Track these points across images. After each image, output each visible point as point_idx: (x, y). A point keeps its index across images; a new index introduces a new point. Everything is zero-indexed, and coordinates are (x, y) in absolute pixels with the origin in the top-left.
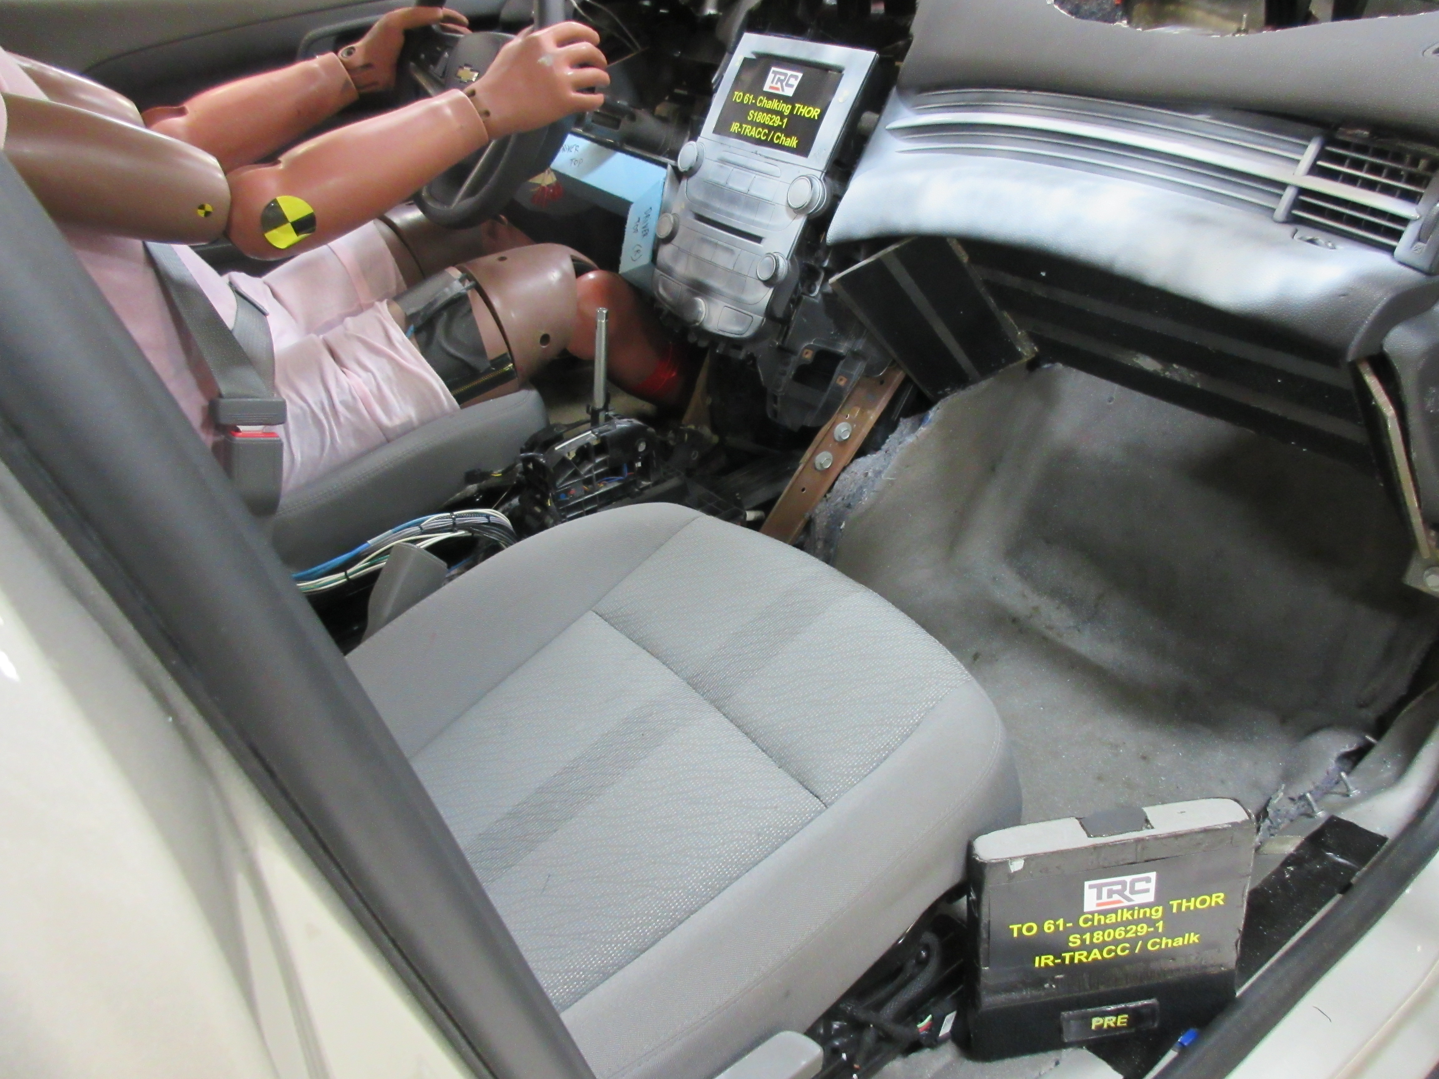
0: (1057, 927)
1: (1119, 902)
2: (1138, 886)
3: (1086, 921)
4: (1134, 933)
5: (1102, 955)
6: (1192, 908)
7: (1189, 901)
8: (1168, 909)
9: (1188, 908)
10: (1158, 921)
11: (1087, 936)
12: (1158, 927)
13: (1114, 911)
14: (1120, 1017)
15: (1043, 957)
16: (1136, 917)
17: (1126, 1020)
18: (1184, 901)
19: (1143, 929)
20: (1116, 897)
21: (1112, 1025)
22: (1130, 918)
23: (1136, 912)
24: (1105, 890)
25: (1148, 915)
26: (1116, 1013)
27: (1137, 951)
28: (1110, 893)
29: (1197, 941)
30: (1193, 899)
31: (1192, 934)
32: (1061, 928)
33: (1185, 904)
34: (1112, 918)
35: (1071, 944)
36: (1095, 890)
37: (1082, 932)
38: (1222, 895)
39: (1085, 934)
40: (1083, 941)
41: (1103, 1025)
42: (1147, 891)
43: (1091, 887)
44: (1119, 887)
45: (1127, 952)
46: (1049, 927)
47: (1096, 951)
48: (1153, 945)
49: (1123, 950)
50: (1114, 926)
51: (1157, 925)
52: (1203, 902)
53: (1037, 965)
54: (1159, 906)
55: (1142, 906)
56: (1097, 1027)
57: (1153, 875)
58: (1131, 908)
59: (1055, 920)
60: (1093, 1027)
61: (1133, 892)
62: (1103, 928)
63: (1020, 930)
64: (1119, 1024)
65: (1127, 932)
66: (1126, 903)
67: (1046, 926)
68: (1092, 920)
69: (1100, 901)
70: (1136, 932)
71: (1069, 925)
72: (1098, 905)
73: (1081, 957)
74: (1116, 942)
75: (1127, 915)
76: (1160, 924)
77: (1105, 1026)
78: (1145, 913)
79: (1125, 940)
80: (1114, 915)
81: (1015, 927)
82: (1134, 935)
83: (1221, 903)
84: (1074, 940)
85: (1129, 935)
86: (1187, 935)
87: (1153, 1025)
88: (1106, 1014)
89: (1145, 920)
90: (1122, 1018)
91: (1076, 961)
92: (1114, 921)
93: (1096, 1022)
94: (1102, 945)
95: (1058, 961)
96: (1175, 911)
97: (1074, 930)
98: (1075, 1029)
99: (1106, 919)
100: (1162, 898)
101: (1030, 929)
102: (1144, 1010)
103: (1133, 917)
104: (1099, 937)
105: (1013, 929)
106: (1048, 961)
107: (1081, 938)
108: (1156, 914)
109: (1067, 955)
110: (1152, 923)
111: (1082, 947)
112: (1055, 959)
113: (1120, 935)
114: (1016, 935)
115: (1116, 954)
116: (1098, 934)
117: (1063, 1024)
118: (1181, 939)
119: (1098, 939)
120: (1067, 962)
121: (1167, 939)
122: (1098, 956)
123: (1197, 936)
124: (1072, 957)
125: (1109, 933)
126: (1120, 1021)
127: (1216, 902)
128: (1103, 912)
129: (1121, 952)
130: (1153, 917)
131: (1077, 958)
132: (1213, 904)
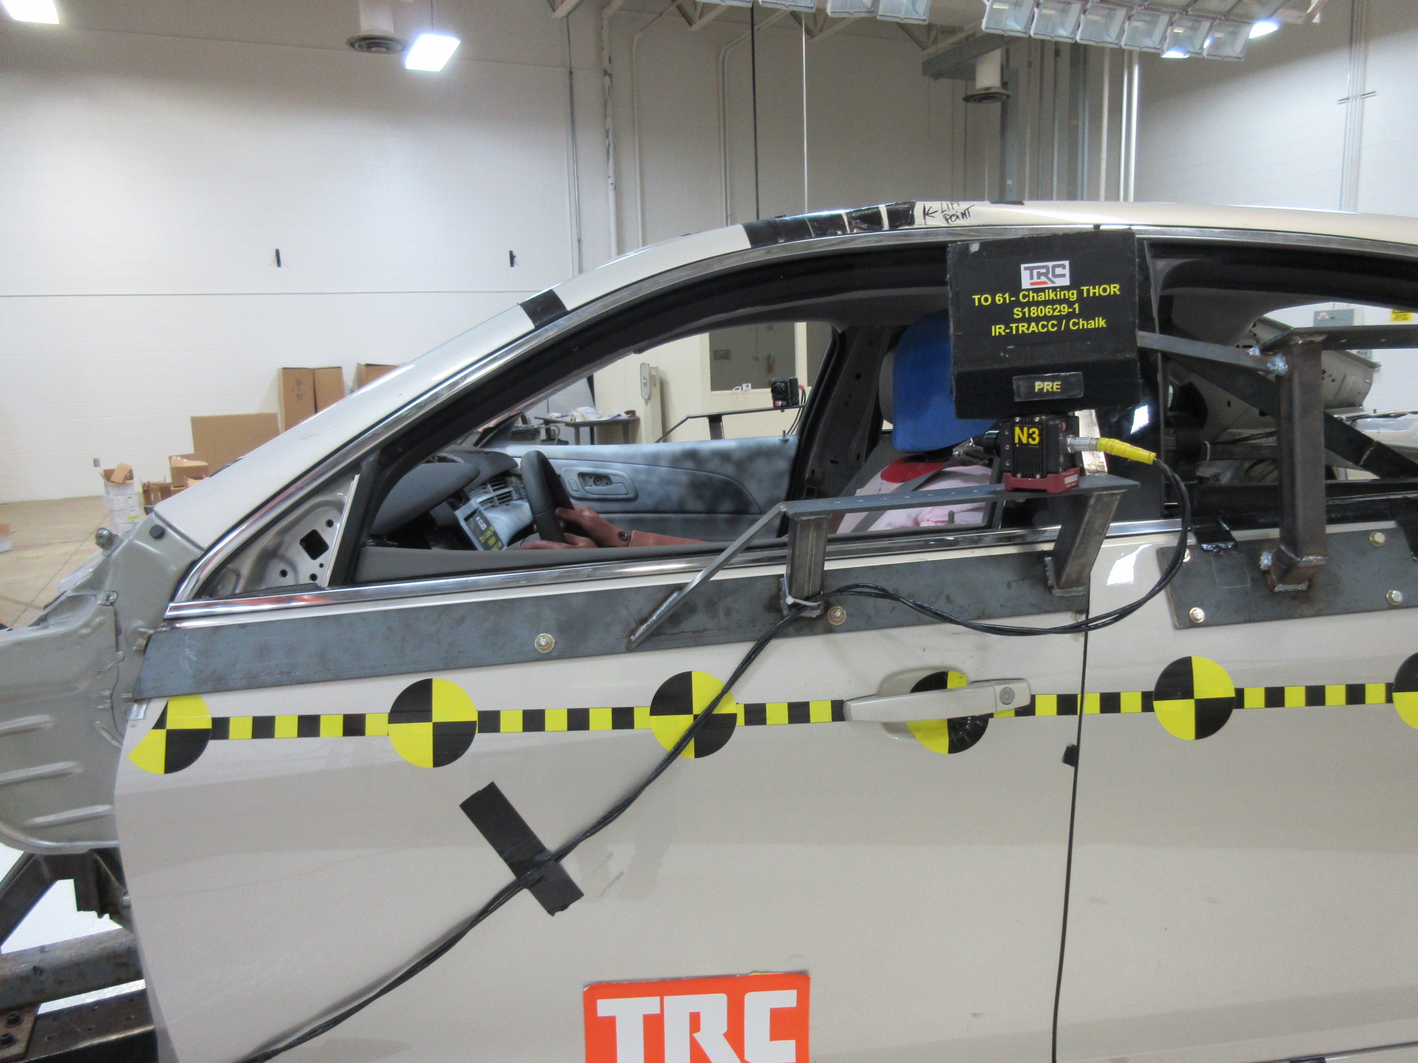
0: (1005, 299)
2: (1059, 271)
3: (1024, 296)
4: (1058, 312)
5: (1038, 328)
6: (1097, 295)
7: (1094, 288)
8: (1080, 293)
9: (1094, 293)
10: (1074, 303)
11: (1026, 310)
12: (1075, 308)
13: (1043, 290)
14: (1055, 383)
15: (997, 327)
16: (1058, 298)
17: (1059, 387)
18: (1091, 288)
19: (1065, 309)
20: (1043, 279)
21: (1050, 390)
22: (1055, 298)
23: (1058, 293)
24: (1035, 272)
25: (1067, 297)
26: (1053, 379)
27: (1062, 329)
28: (1039, 275)
29: (1105, 326)
30: (1097, 287)
31: (1101, 319)
32: (1008, 301)
33: (1092, 291)
34: (1042, 297)
35: (1015, 316)
36: (1028, 272)
37: (1023, 305)
38: (1118, 286)
39: (1025, 308)
40: (1024, 314)
41: (1043, 388)
42: (1063, 276)
43: (1026, 269)
44: (1044, 271)
45: (1056, 328)
46: (999, 299)
47: (1033, 324)
48: (1074, 324)
49: (1053, 326)
50: (1045, 303)
51: (1074, 307)
52: (1105, 290)
53: (993, 334)
54: (1074, 289)
55: (1063, 288)
56: (1039, 389)
57: (1066, 263)
58: (1054, 289)
59: (1004, 294)
60: (1036, 390)
61: (1055, 276)
62: (1037, 304)
63: (979, 299)
64: (1055, 390)
66: (1050, 285)
67: (997, 299)
68: (1028, 296)
70: (1060, 311)
71: (1013, 299)
72: (1032, 284)
73: (1023, 328)
74: (1047, 318)
75: (1052, 295)
76: (1076, 306)
77: (1045, 390)
78: (1065, 294)
79: (1052, 318)
80: (1043, 294)
81: (976, 297)
82: (1059, 314)
83: (1118, 293)
84: (1018, 313)
85: (1056, 313)
86: (1097, 319)
87: (1080, 395)
88: (1044, 380)
89: (1065, 301)
90: (1057, 385)
91: (1020, 332)
92: (1043, 299)
93: (1038, 385)
94: (1037, 320)
95: (1008, 331)
96: (1085, 295)
97: (1018, 303)
98: (1023, 390)
99: (1038, 296)
100: (1075, 283)
101: (986, 300)
102: (1072, 379)
103: (1056, 297)
104: (1035, 312)
105: (974, 298)
106: (1001, 331)
107: (1022, 311)
108: (1072, 297)
109: (1014, 326)
110: (1070, 304)
111: (1023, 319)
112: (1006, 329)
113: (1049, 312)
114: (977, 304)
115: (1048, 329)
116: (1034, 309)
117: (1015, 387)
118: (1093, 322)
119: (1034, 313)
120: (1014, 332)
121: (1083, 321)
122: (1035, 329)
123: (1104, 321)
124: (1017, 328)
125: (1041, 310)
126: (1055, 387)
127: (1114, 292)
128: (1035, 291)
129: (1051, 327)
130: (1071, 299)
131: (1020, 329)
132: (1112, 293)
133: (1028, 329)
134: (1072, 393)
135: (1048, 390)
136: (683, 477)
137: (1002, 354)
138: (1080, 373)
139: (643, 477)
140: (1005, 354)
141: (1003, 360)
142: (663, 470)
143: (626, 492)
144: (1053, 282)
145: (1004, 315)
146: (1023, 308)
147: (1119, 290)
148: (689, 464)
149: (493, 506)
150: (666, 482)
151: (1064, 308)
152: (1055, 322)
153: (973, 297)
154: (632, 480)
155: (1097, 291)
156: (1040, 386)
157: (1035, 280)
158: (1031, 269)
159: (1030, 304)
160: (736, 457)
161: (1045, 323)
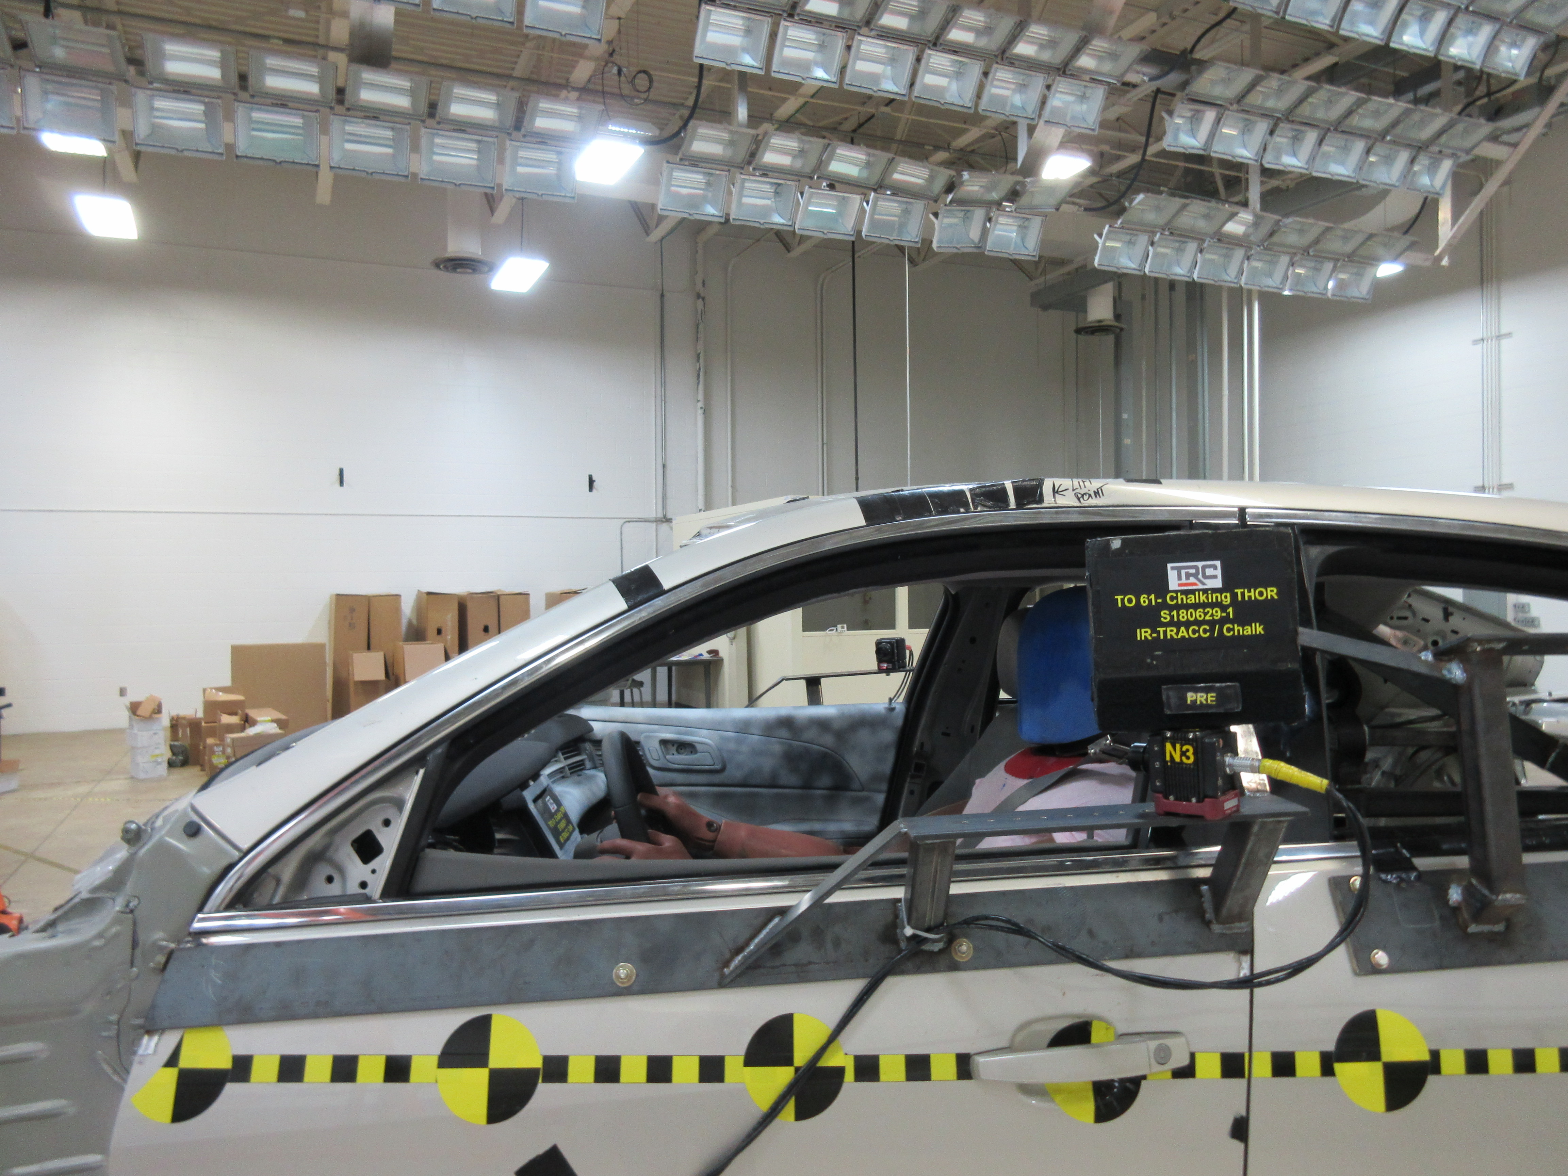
0: (1150, 601)
1: (1195, 584)
2: (1209, 572)
3: (1172, 598)
4: (1210, 616)
5: (1188, 633)
6: (1253, 599)
7: (1249, 591)
8: (1234, 596)
9: (1250, 597)
10: (1228, 607)
11: (1175, 613)
12: (1229, 613)
13: (1193, 592)
14: (1209, 695)
15: (1143, 630)
16: (1210, 601)
17: (1214, 699)
18: (1246, 590)
19: (1218, 614)
20: (1192, 580)
21: (1204, 702)
22: (1206, 601)
23: (1210, 596)
24: (1183, 572)
25: (1219, 600)
26: (1207, 690)
27: (1216, 635)
28: (1188, 576)
29: (1262, 632)
30: (1252, 590)
31: (1258, 624)
32: (1153, 603)
33: (1247, 594)
34: (1192, 599)
35: (1162, 619)
36: (1176, 572)
37: (1171, 608)
38: (1275, 590)
39: (1173, 611)
40: (1172, 617)
42: (1215, 577)
43: (1172, 568)
44: (1193, 571)
45: (1208, 634)
46: (1144, 600)
47: (1183, 629)
48: (1229, 630)
49: (1205, 631)
50: (1196, 606)
51: (1228, 611)
52: (1261, 594)
53: (1139, 639)
54: (1227, 592)
55: (1214, 590)
56: (1191, 701)
57: (1218, 563)
58: (1205, 591)
59: (1149, 595)
60: (1189, 702)
62: (1187, 607)
63: (1123, 600)
64: (1209, 702)
66: (1201, 587)
67: (1142, 600)
68: (1177, 598)
69: (1180, 582)
70: (1212, 615)
71: (1159, 601)
72: (1180, 585)
73: (1171, 632)
74: (1198, 623)
75: (1203, 598)
76: (1230, 610)
77: (1198, 702)
78: (1217, 597)
79: (1204, 622)
80: (1192, 596)
81: (1119, 598)
82: (1211, 618)
83: (1276, 597)
84: (1165, 615)
85: (1207, 618)
86: (1253, 625)
87: (1237, 708)
88: (1196, 690)
89: (1218, 604)
90: (1212, 697)
91: (1169, 637)
92: (1193, 601)
93: (1190, 696)
94: (1187, 624)
95: (1154, 635)
96: (1240, 599)
97: (1165, 606)
98: (1174, 701)
99: (1187, 599)
100: (1229, 585)
101: (1130, 601)
102: (1228, 691)
103: (1208, 600)
104: (1184, 615)
105: (1117, 599)
106: (1147, 635)
107: (1170, 614)
108: (1226, 600)
109: (1161, 630)
110: (1224, 608)
111: (1171, 623)
112: (1152, 632)
113: (1200, 616)
114: (1120, 605)
115: (1200, 635)
116: (1183, 613)
117: (1164, 697)
118: (1249, 628)
119: (1183, 617)
120: (1162, 637)
122: (1185, 634)
123: (1262, 627)
124: (1165, 632)
125: (1191, 613)
126: (1209, 699)
127: (1271, 596)
128: (1184, 592)
129: (1203, 633)
130: (1224, 603)
131: (1169, 633)
132: (1269, 597)
133: (1177, 634)
134: (1229, 706)
135: (1201, 702)
136: (777, 747)
137: (1149, 661)
138: (1237, 684)
139: (732, 746)
140: (1152, 660)
141: (1150, 666)
142: (755, 739)
143: (712, 763)
144: (1204, 584)
145: (1150, 617)
146: (1171, 611)
147: (1277, 594)
148: (784, 733)
149: (563, 777)
150: (756, 753)
151: (1217, 612)
152: (1208, 628)
153: (1116, 597)
154: (720, 750)
155: (1252, 594)
156: (1192, 697)
157: (1184, 580)
158: (1179, 569)
159: (1178, 607)
160: (836, 726)
161: (1196, 628)
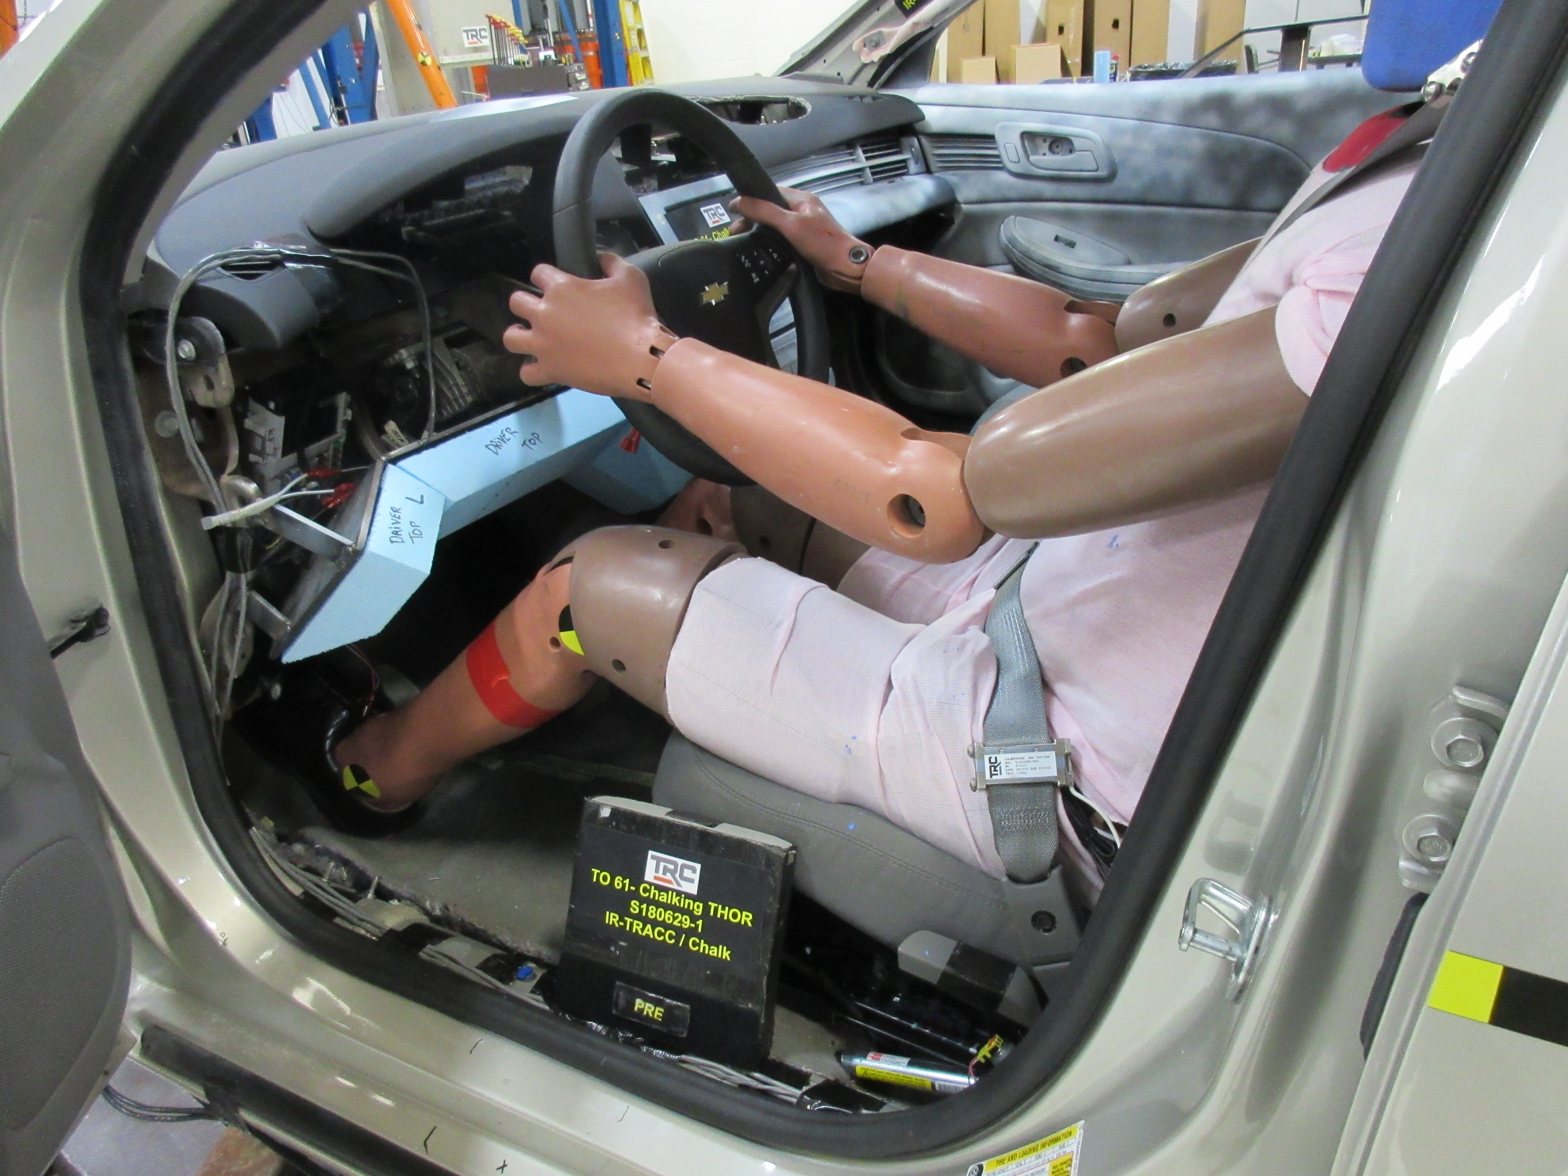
0: (624, 885)
2: (687, 873)
3: (645, 890)
4: (679, 923)
5: (653, 934)
6: (726, 918)
7: (723, 909)
8: (706, 909)
9: (722, 915)
10: (698, 918)
11: (644, 906)
12: (698, 925)
13: (666, 890)
14: (658, 1009)
15: (612, 914)
16: (682, 906)
17: (661, 1015)
18: (720, 907)
19: (687, 924)
20: (668, 876)
21: (651, 1015)
22: (678, 905)
23: (682, 900)
24: (662, 864)
25: (691, 908)
26: (657, 1003)
27: (680, 944)
28: (666, 870)
29: (728, 959)
30: (727, 908)
31: (725, 948)
32: (626, 889)
33: (720, 911)
34: (663, 898)
35: (631, 909)
37: (642, 900)
38: (751, 916)
39: (643, 904)
40: (641, 910)
41: (643, 1009)
42: (691, 881)
43: (653, 857)
44: (671, 867)
45: (673, 941)
46: (618, 882)
47: (649, 926)
48: (694, 944)
50: (667, 907)
51: (698, 923)
52: (735, 916)
53: (607, 922)
54: (701, 902)
55: (688, 896)
56: (639, 1009)
57: (698, 866)
58: (679, 894)
59: (624, 879)
60: (636, 1009)
62: (658, 904)
63: (598, 875)
64: (655, 1016)
65: (675, 918)
66: (675, 887)
67: (616, 882)
68: (649, 891)
69: (657, 875)
70: (681, 922)
71: (633, 888)
72: (656, 878)
73: (637, 926)
74: (665, 925)
75: (675, 900)
76: (700, 922)
77: (645, 1013)
78: (689, 904)
79: (672, 927)
80: (665, 894)
81: (596, 871)
82: (679, 925)
83: (750, 924)
84: (635, 906)
85: (676, 923)
86: (721, 947)
87: (682, 1033)
88: (647, 999)
89: (689, 912)
90: (659, 1011)
92: (665, 900)
93: (639, 1003)
94: (655, 923)
95: (622, 924)
96: (712, 914)
97: (635, 895)
98: (622, 1002)
99: (659, 895)
100: (703, 896)
101: (605, 878)
102: (677, 1012)
103: (680, 903)
104: (653, 912)
105: (594, 872)
107: (639, 907)
108: (697, 910)
109: (629, 920)
110: (694, 919)
111: (638, 917)
112: (620, 920)
113: (669, 919)
114: (595, 880)
115: (665, 937)
116: (652, 909)
117: (615, 994)
118: (716, 949)
119: (652, 914)
120: (628, 929)
121: (704, 943)
122: (650, 933)
123: (729, 952)
124: (631, 924)
125: (661, 913)
126: (657, 1013)
127: (745, 921)
128: (657, 887)
129: (668, 938)
130: (695, 912)
131: (635, 927)
132: (743, 923)
133: (643, 930)
134: (673, 1029)
135: (648, 1014)
137: (613, 949)
138: (687, 1006)
141: (613, 956)
144: (679, 885)
145: (621, 903)
146: (641, 904)
147: (751, 921)
151: (686, 920)
152: (674, 934)
153: (593, 870)
157: (660, 875)
158: (659, 860)
159: (650, 902)
161: (663, 931)
